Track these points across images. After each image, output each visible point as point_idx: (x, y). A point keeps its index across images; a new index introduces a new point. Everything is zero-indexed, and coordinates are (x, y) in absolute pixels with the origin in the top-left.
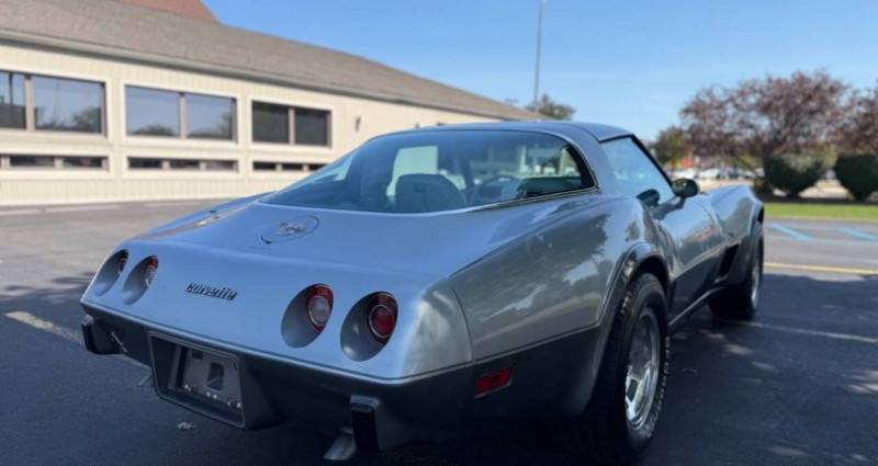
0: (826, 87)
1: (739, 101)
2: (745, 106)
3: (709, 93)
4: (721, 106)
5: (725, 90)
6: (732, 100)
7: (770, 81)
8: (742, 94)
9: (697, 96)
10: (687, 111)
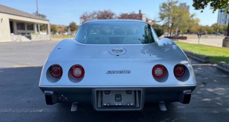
0: (111, 14)
1: (93, 16)
2: (94, 17)
3: (86, 14)
4: (89, 17)
5: (90, 13)
6: (91, 16)
7: (99, 11)
8: (93, 14)
9: (83, 14)
10: (81, 18)
